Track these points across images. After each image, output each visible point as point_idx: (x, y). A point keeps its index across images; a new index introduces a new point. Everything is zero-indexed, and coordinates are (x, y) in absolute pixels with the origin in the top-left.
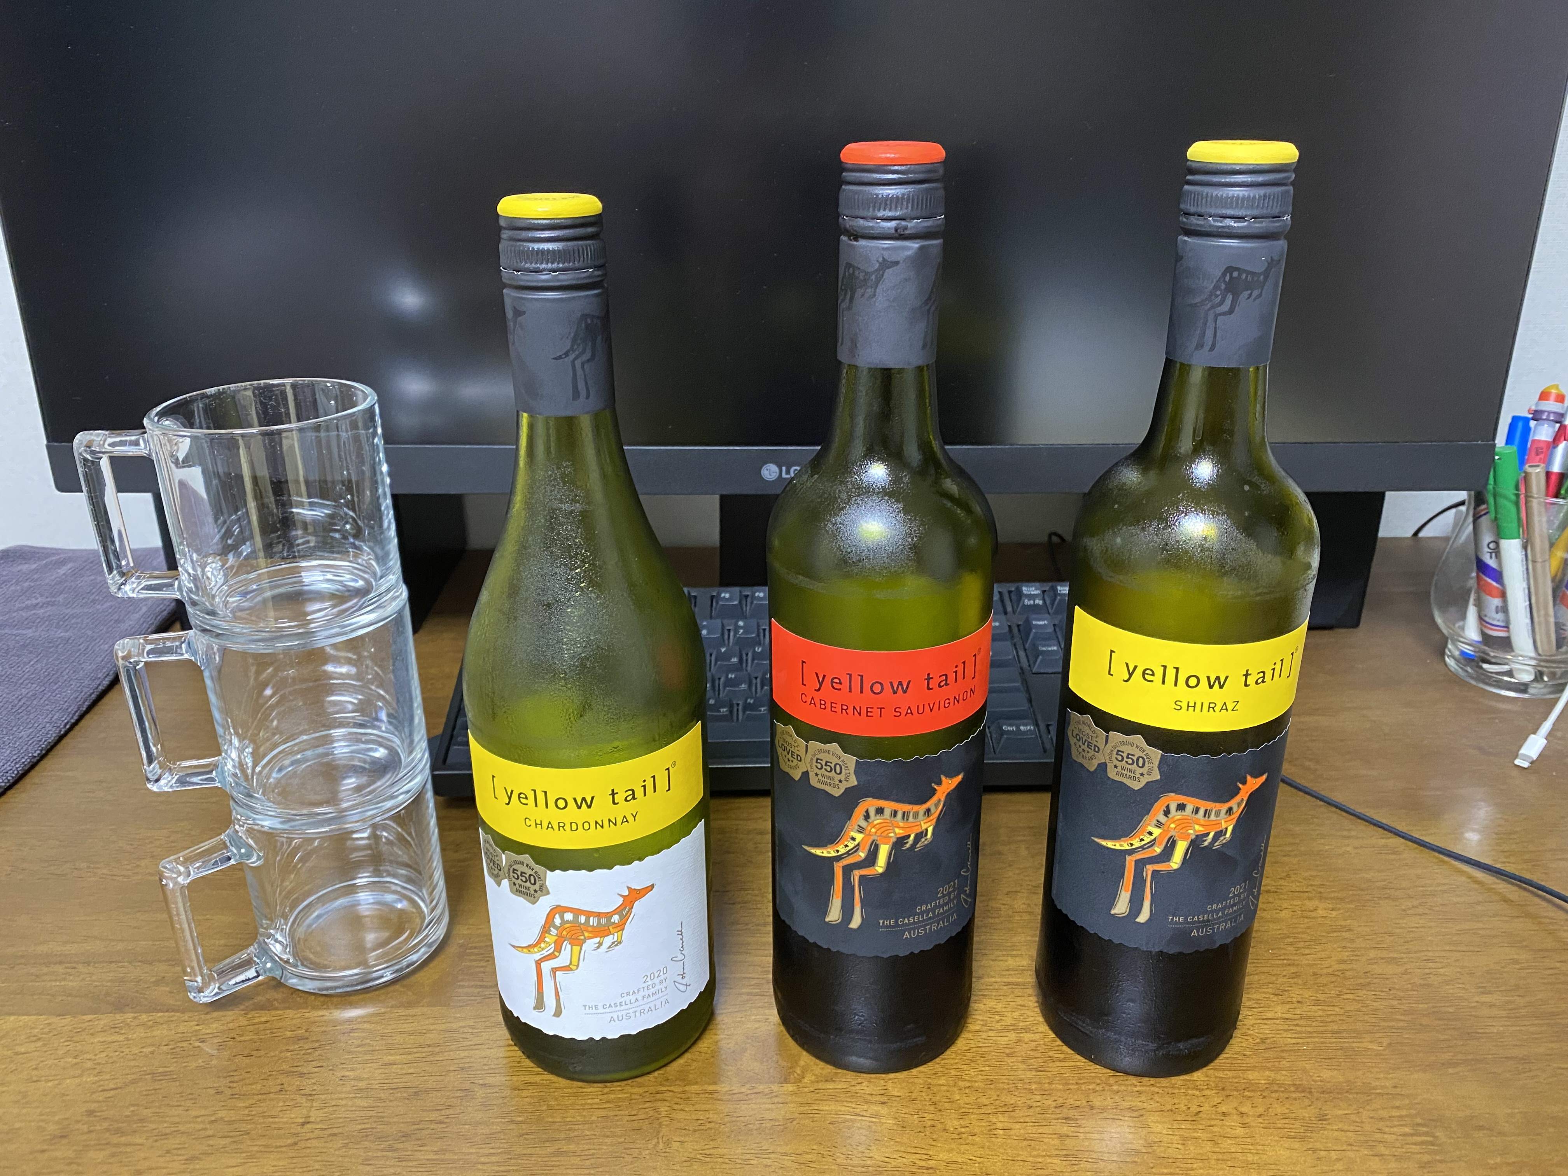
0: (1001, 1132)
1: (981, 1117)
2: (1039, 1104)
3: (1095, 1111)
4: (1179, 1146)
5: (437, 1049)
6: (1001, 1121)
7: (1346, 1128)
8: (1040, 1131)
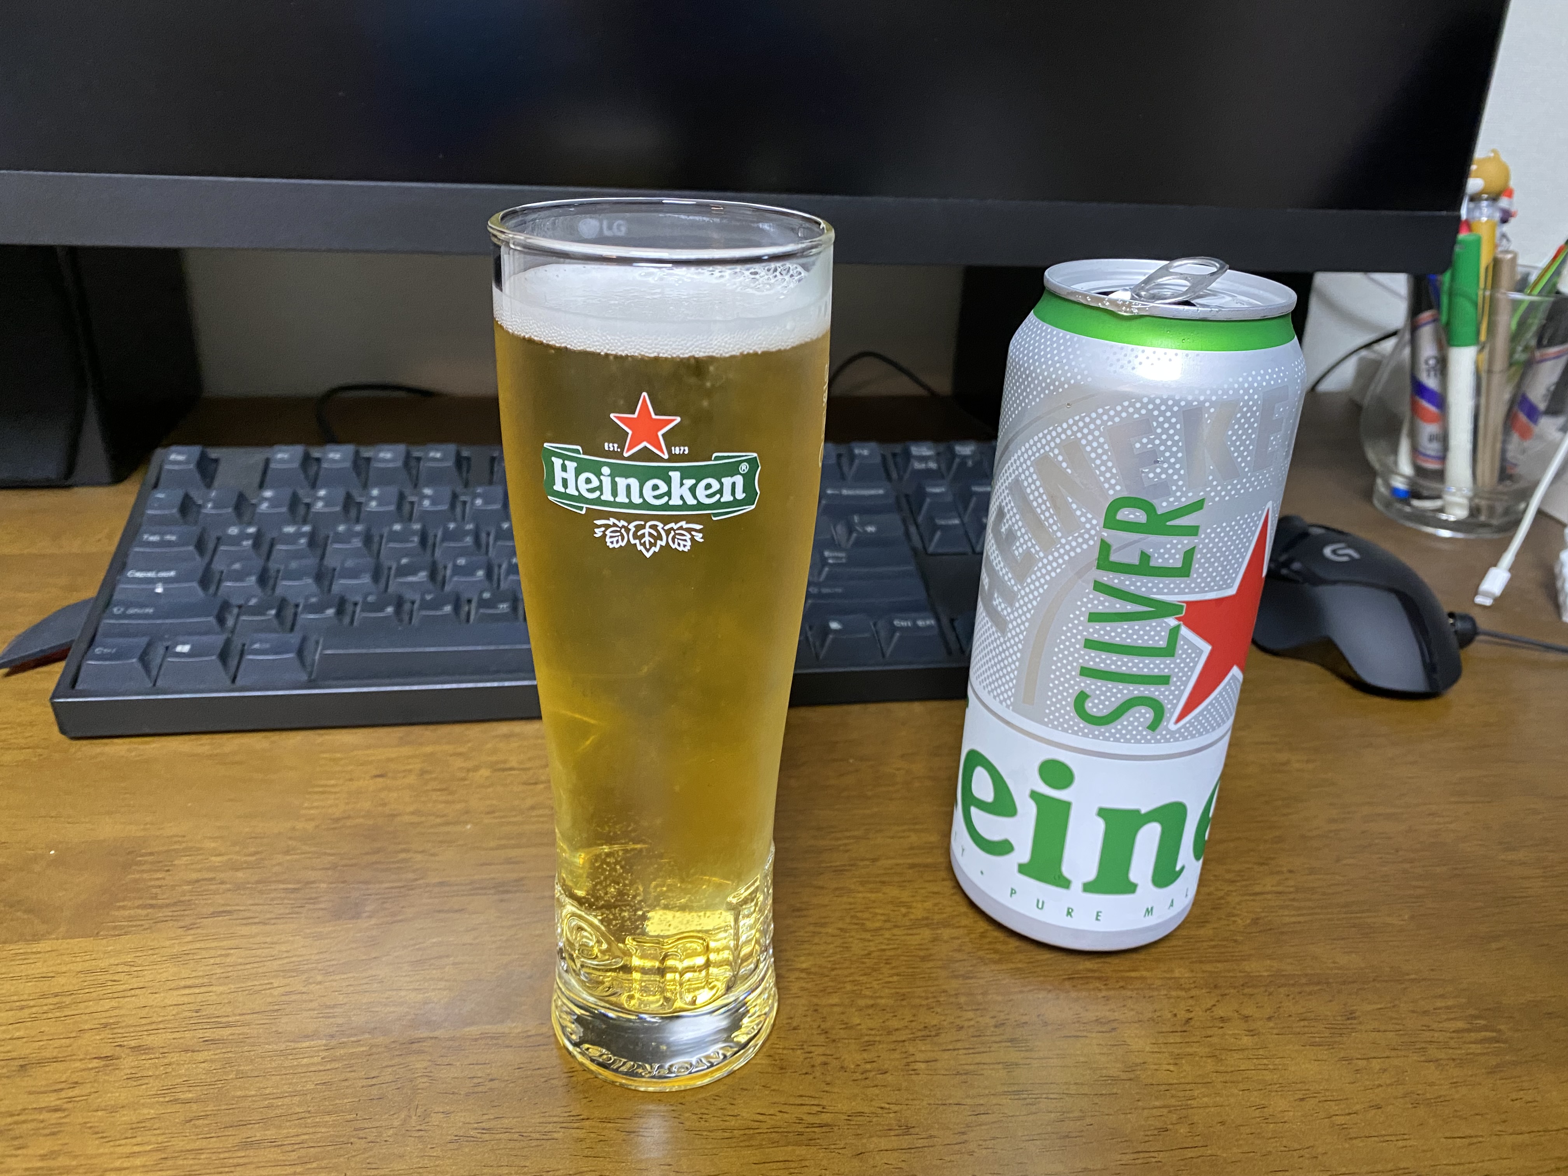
0: (923, 1066)
1: (892, 1046)
2: (972, 1023)
3: (1049, 1028)
4: (1171, 1068)
5: (68, 1000)
6: (921, 1050)
7: (1383, 1028)
8: (977, 1061)
